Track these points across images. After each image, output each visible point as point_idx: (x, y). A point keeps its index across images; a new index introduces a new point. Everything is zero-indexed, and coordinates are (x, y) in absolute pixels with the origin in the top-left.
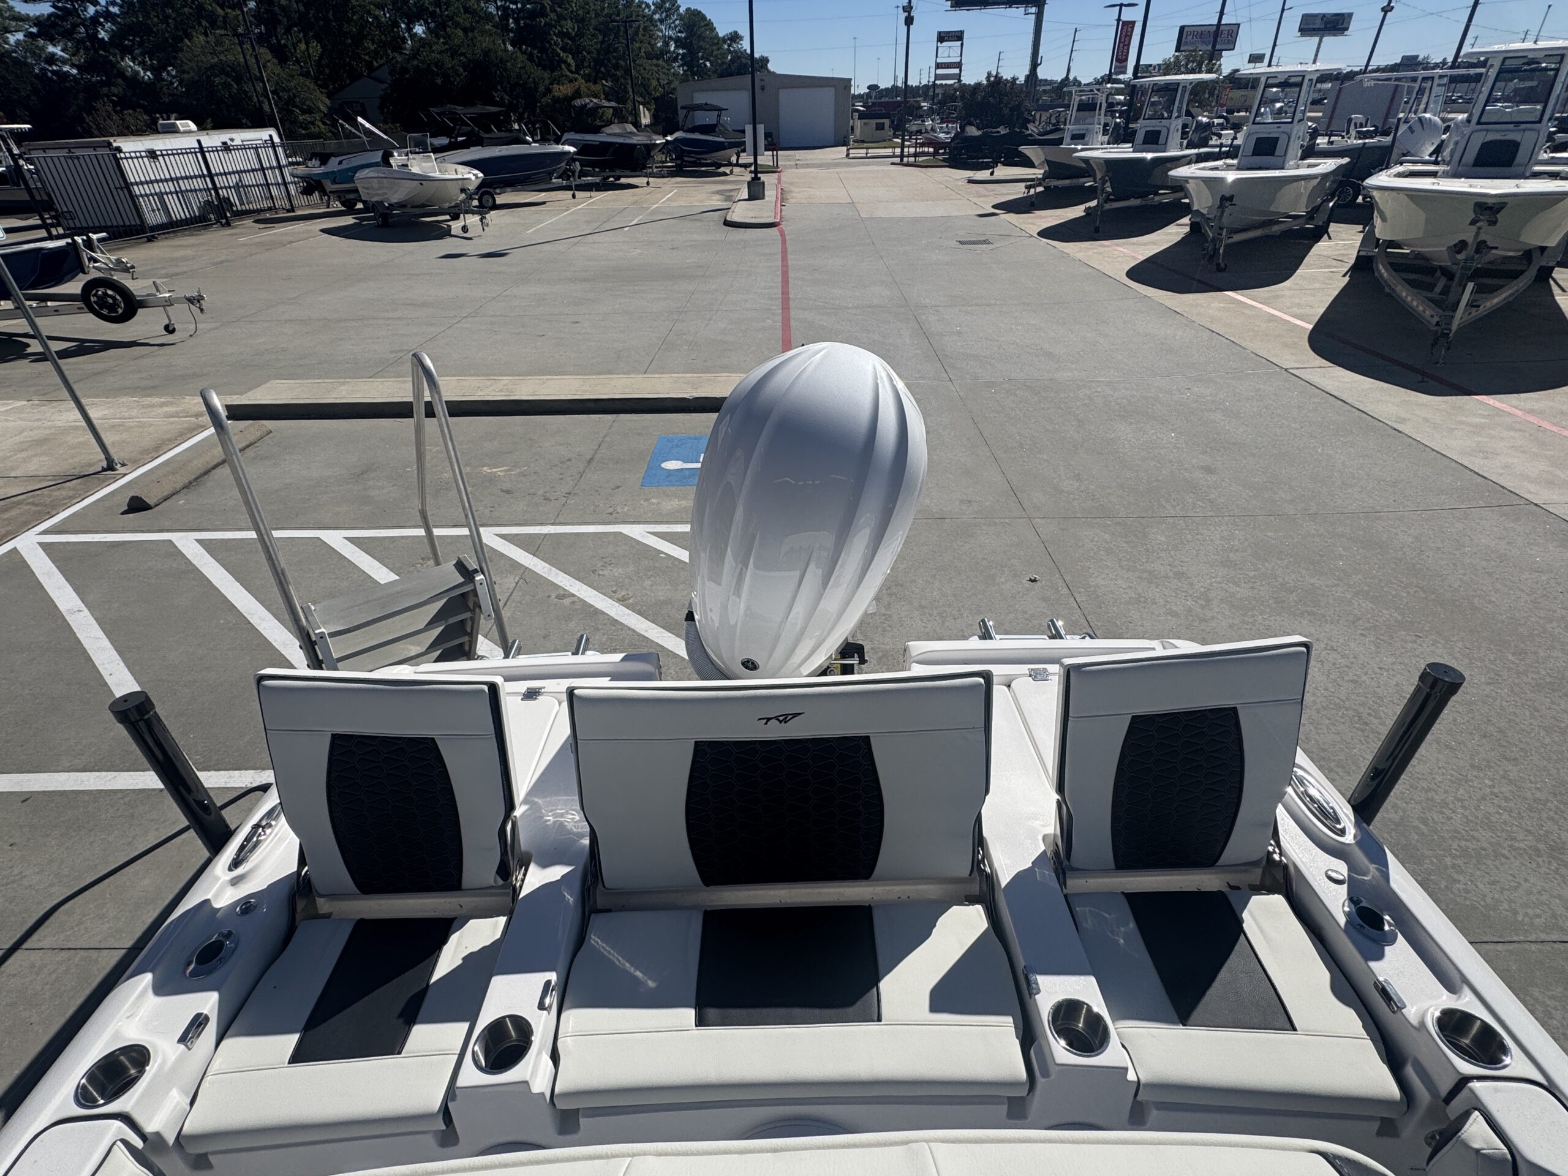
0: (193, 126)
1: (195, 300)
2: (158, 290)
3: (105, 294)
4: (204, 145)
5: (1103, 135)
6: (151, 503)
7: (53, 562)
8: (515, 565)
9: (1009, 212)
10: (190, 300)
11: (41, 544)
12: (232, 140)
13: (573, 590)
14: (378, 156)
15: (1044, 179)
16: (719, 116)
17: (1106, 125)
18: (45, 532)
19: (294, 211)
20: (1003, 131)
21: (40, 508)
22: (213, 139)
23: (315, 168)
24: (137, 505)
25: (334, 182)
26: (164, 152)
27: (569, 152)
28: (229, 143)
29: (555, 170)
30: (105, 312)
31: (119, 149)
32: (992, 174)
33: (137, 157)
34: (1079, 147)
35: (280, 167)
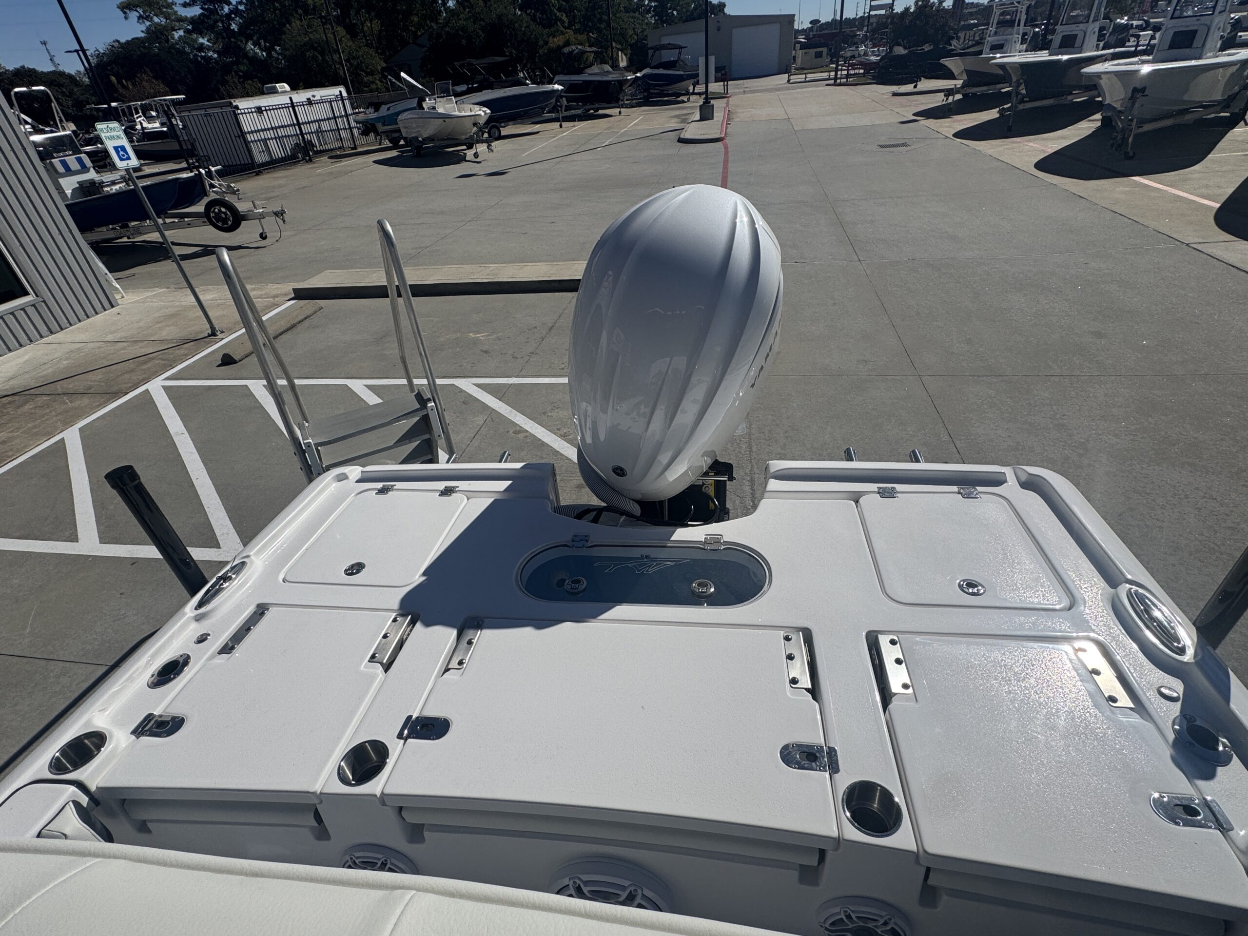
0: (287, 87)
1: (280, 214)
2: (255, 207)
3: (220, 211)
4: (294, 101)
5: (1022, 43)
6: (237, 358)
7: (170, 399)
8: (485, 407)
9: (928, 118)
10: (276, 214)
11: (164, 387)
12: (314, 96)
13: (526, 427)
14: (414, 103)
15: (963, 87)
16: (680, 53)
17: (1025, 34)
18: (167, 379)
19: (356, 149)
20: (927, 48)
21: (165, 362)
22: (301, 96)
23: (371, 114)
24: (227, 360)
25: (384, 125)
26: (267, 108)
27: (558, 90)
28: (312, 99)
29: (547, 105)
30: (220, 224)
31: (237, 107)
32: (915, 87)
33: (249, 113)
34: (998, 55)
35: (347, 116)
